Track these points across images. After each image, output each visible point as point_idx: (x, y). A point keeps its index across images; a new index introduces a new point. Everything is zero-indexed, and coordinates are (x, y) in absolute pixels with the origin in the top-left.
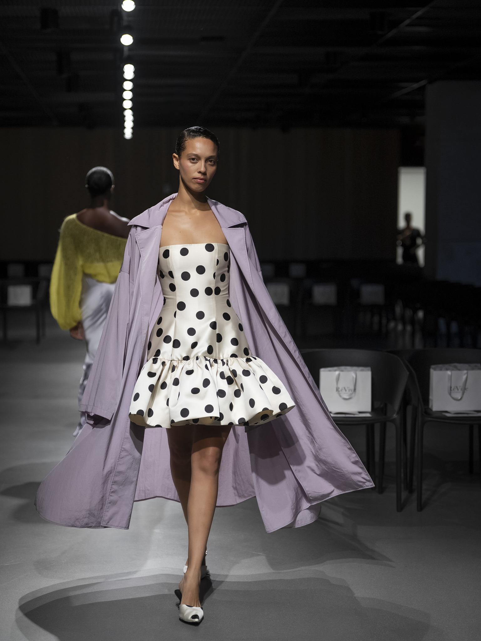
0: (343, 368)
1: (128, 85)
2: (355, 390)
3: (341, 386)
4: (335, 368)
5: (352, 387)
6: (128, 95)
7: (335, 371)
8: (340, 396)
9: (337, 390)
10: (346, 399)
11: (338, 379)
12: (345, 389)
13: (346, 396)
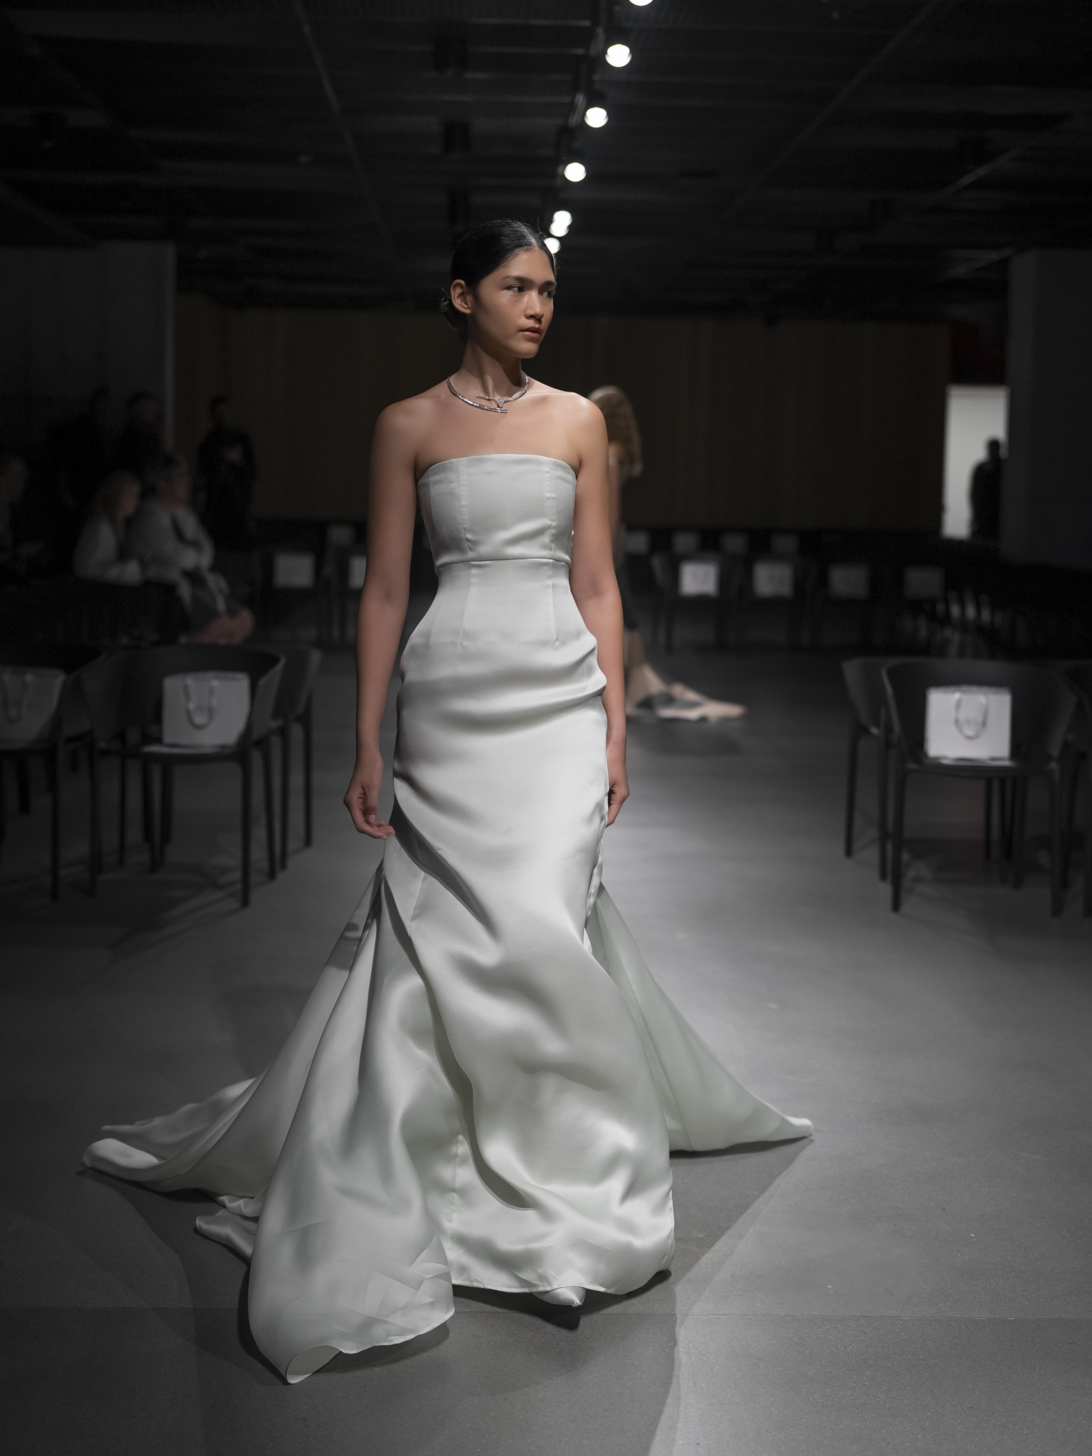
0: (965, 688)
2: (984, 724)
3: (963, 715)
5: (980, 719)
7: (954, 692)
8: (961, 731)
9: (957, 721)
10: (969, 738)
11: (958, 705)
12: (968, 721)
13: (970, 732)
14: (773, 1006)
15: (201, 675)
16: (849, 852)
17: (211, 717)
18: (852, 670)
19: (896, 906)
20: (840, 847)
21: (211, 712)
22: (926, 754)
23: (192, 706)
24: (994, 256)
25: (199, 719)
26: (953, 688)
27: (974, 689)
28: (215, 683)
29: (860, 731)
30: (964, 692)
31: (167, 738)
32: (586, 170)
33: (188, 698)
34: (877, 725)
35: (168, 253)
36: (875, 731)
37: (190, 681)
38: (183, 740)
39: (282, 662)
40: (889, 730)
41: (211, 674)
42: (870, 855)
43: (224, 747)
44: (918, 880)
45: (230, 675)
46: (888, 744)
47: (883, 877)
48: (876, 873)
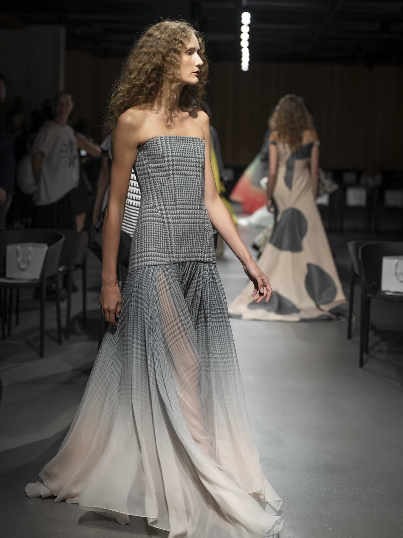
3: (399, 271)
7: (395, 259)
8: (398, 278)
9: (396, 274)
11: (397, 265)
15: (24, 245)
16: (349, 336)
17: (29, 266)
18: (351, 246)
21: (29, 263)
22: (381, 289)
23: (19, 260)
25: (23, 266)
26: (395, 257)
28: (30, 248)
30: (399, 259)
31: (8, 275)
33: (18, 256)
35: (62, 31)
37: (18, 247)
38: (15, 276)
39: (64, 238)
41: (29, 244)
43: (34, 280)
45: (38, 245)
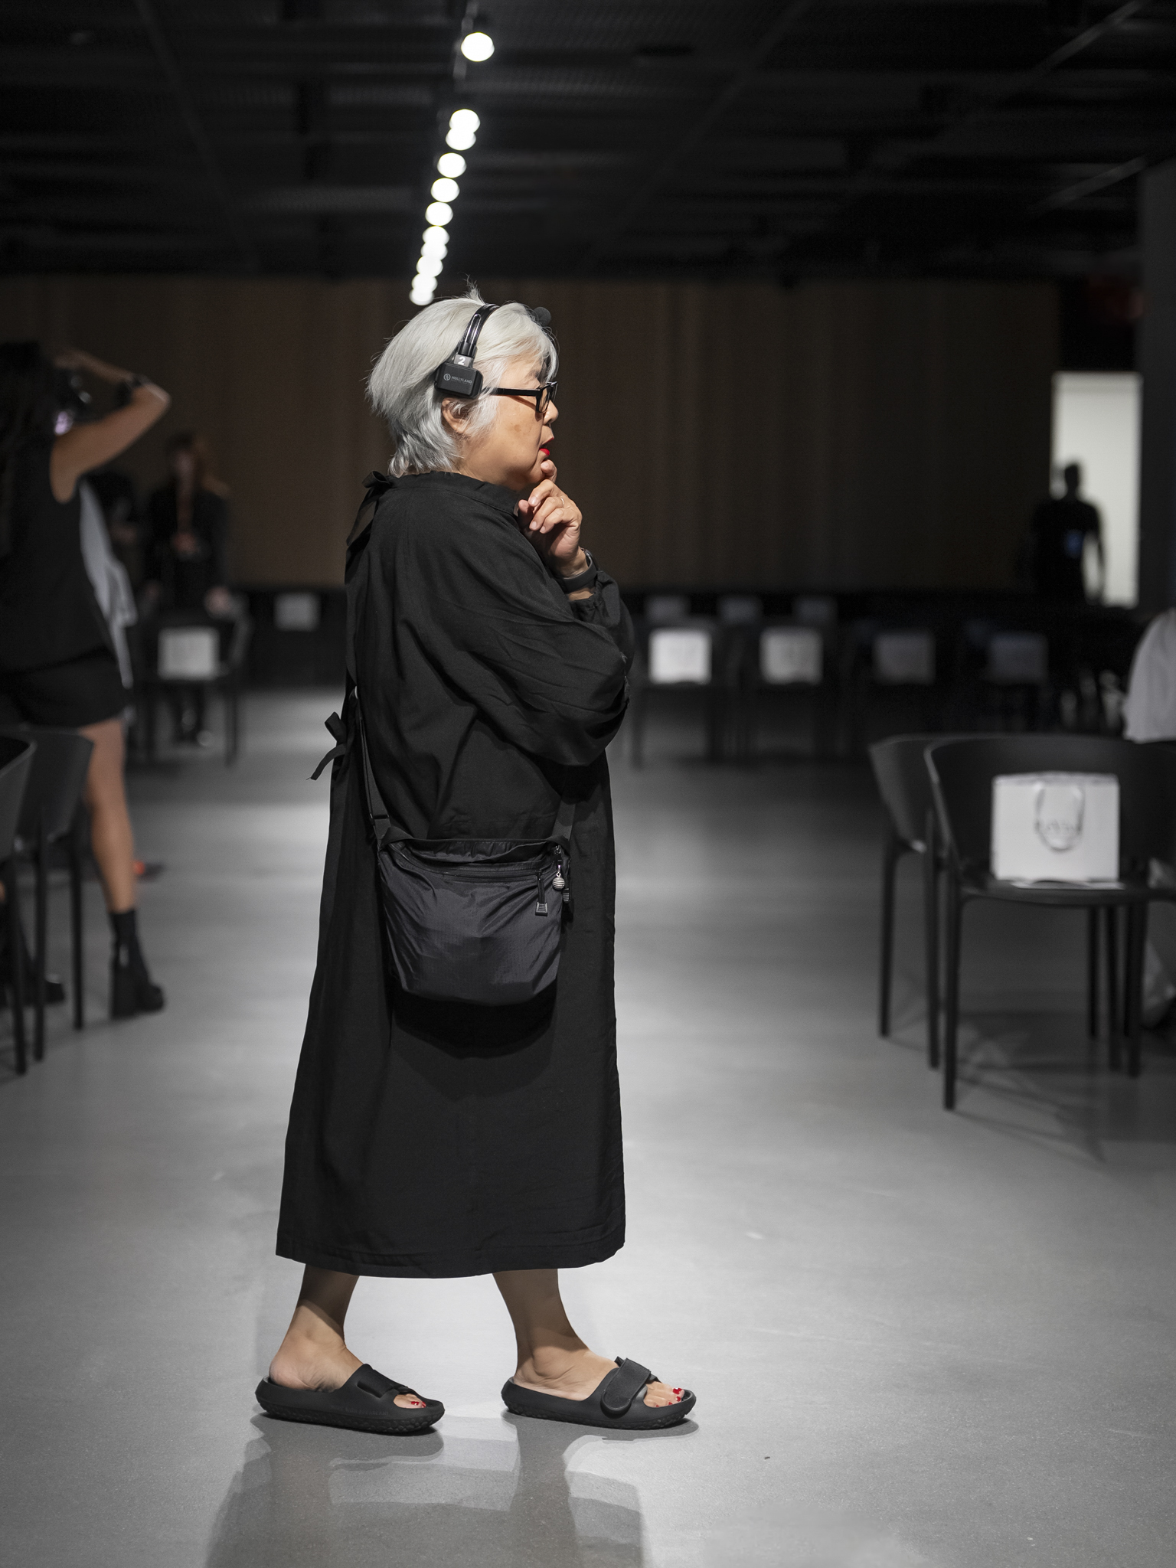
0: (1050, 776)
1: (451, 166)
2: (1079, 828)
3: (1046, 817)
4: (1031, 777)
5: (1073, 821)
6: (445, 190)
7: (1033, 782)
8: (1044, 840)
9: (1038, 825)
10: (1057, 850)
11: (1040, 801)
12: (1055, 825)
13: (1058, 842)
14: (755, 1236)
16: (885, 1029)
18: (883, 756)
19: (950, 1102)
20: (873, 1023)
22: (992, 876)
24: (1116, 172)
27: (1063, 777)
29: (898, 848)
30: (1047, 782)
32: (494, 44)
34: (921, 836)
36: (919, 846)
39: (32, 748)
40: (936, 842)
42: (914, 1030)
44: (986, 1066)
46: (937, 865)
47: (934, 1063)
48: (923, 1059)
